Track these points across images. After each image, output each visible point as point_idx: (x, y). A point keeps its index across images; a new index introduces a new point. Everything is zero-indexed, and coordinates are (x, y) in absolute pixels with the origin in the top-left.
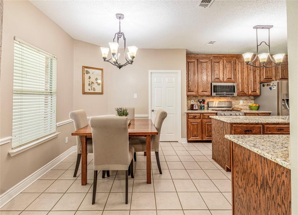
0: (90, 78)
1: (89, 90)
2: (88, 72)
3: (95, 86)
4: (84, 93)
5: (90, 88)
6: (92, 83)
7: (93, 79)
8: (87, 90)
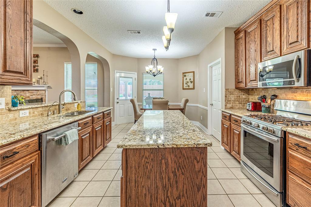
0: (186, 79)
1: (186, 87)
2: (185, 76)
3: (189, 84)
4: (183, 89)
5: (186, 85)
6: (188, 82)
7: (188, 80)
8: (185, 87)
